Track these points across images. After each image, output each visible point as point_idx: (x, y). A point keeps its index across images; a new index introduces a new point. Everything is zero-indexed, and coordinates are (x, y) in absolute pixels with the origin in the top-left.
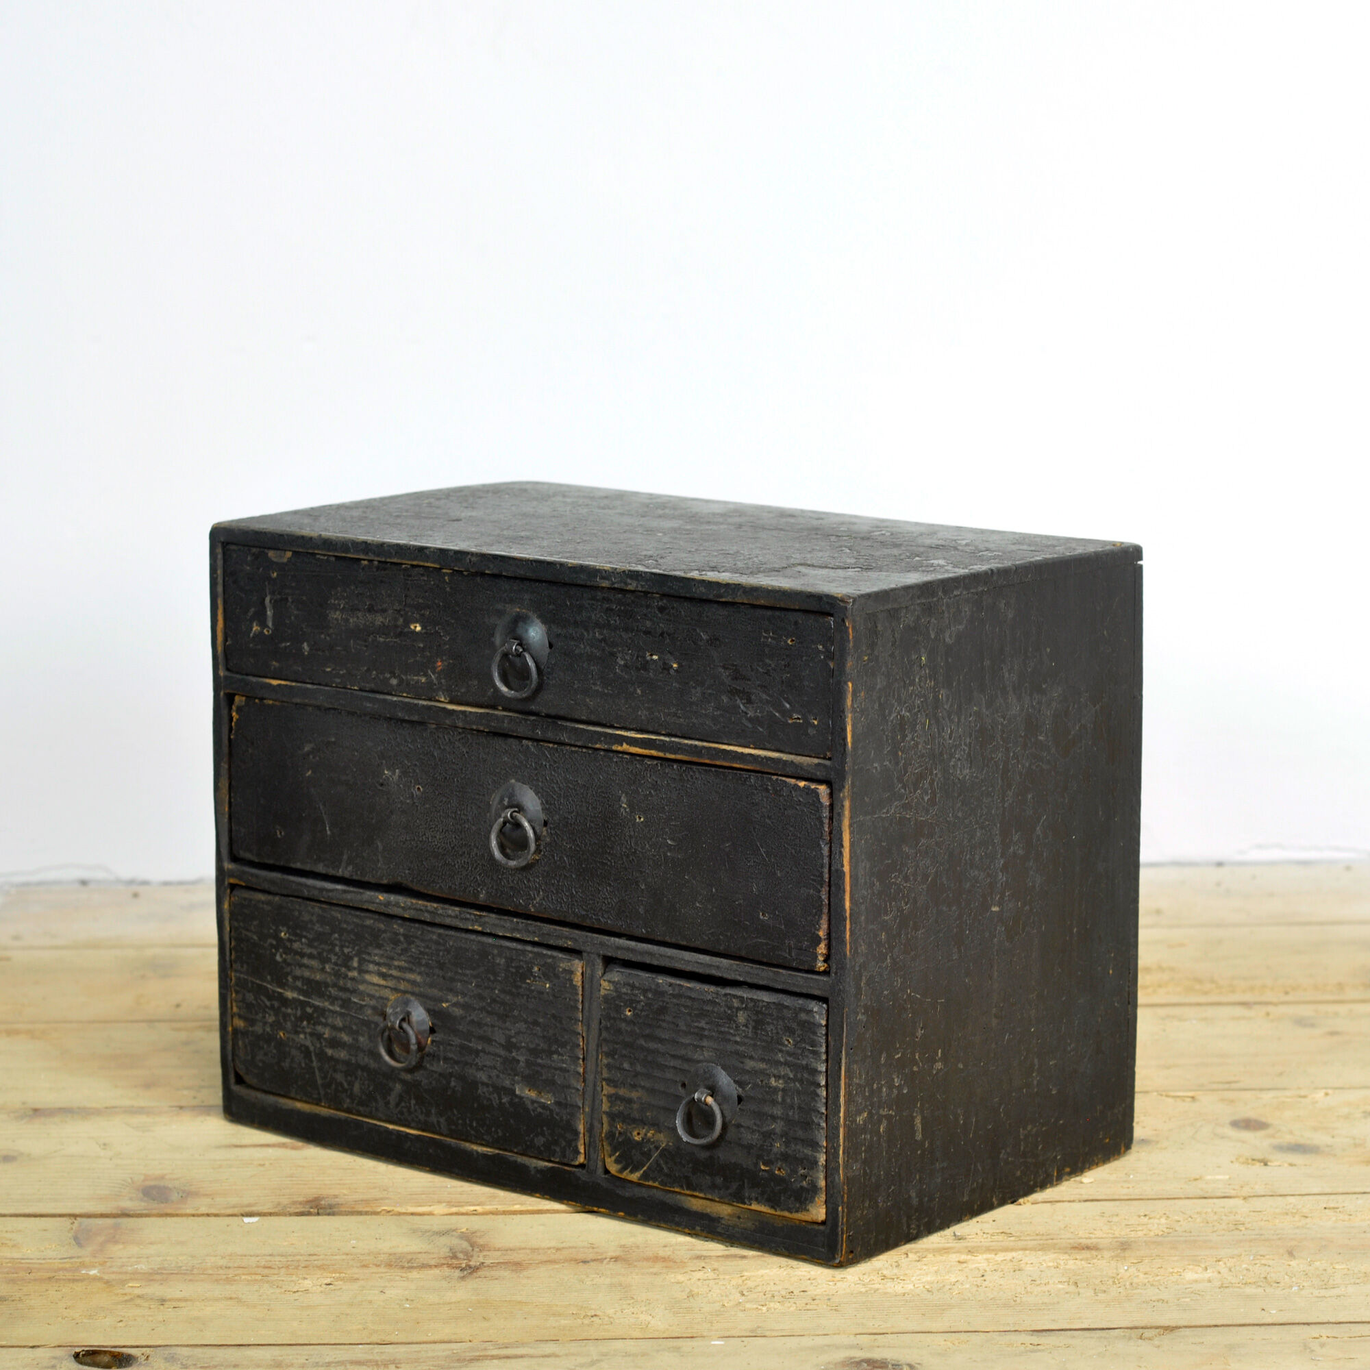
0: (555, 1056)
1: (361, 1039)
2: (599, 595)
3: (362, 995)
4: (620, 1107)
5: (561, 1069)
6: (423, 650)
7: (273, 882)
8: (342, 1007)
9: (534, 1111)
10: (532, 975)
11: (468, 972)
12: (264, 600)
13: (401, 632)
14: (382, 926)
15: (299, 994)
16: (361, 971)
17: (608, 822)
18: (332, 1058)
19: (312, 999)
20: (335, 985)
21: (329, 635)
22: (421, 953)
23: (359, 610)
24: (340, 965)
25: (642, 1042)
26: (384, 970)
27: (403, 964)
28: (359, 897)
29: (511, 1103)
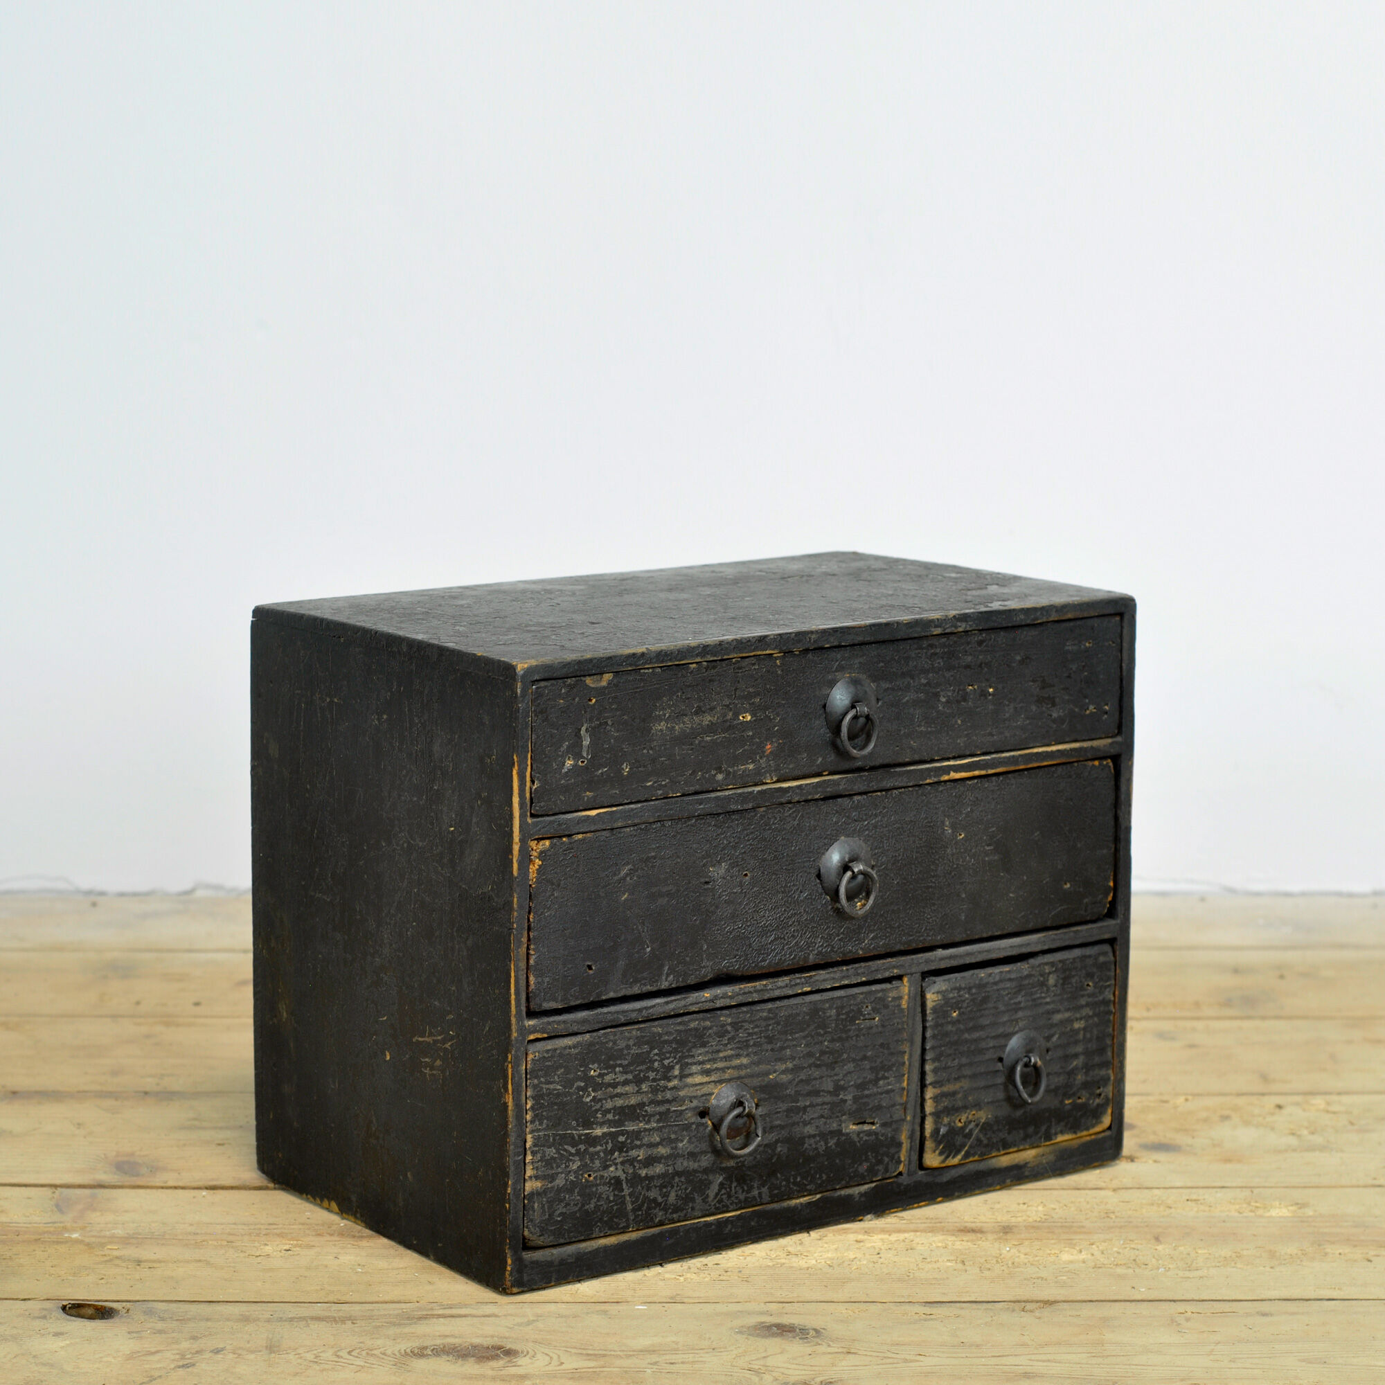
0: (881, 1082)
1: (680, 1145)
2: (925, 643)
3: (681, 1101)
4: (946, 1103)
5: (888, 1092)
6: (752, 737)
7: (584, 1021)
8: (658, 1121)
9: (859, 1142)
10: (862, 1014)
11: (797, 1035)
12: (580, 730)
13: (730, 726)
14: (708, 1023)
15: (610, 1127)
16: (682, 1076)
17: (932, 848)
18: (647, 1177)
19: (624, 1126)
20: (652, 1102)
21: (651, 748)
22: (750, 1034)
23: (686, 715)
24: (660, 1080)
25: (966, 1036)
26: (709, 1066)
27: (730, 1053)
28: (683, 1003)
29: (837, 1144)
